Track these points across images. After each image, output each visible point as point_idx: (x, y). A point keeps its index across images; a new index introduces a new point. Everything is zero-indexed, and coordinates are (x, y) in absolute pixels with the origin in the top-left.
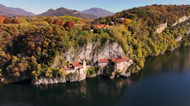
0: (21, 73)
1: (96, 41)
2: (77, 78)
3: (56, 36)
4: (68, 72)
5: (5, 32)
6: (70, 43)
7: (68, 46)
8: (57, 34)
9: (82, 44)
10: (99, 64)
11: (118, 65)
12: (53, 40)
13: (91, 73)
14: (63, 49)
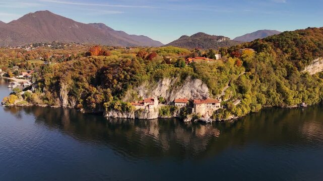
0: (97, 104)
1: (175, 77)
2: (146, 115)
3: (133, 69)
4: (138, 108)
5: (92, 63)
6: (145, 77)
7: (142, 79)
8: (133, 67)
9: (158, 78)
10: (176, 104)
11: (197, 106)
12: (129, 73)
13: (164, 113)
14: (136, 83)
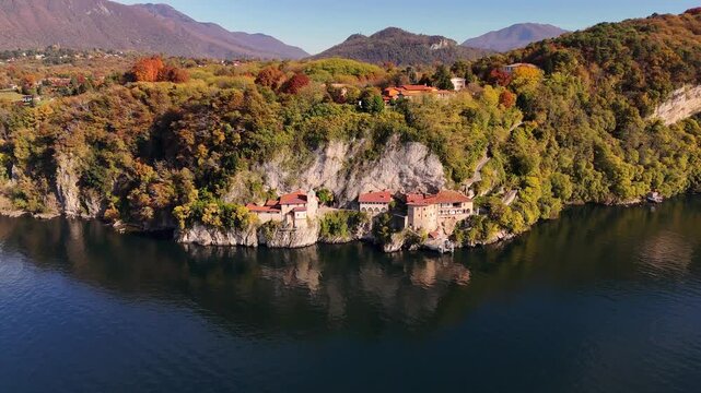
0: (156, 209)
1: (358, 137)
2: (286, 236)
3: (248, 117)
4: (264, 218)
5: (139, 102)
6: (281, 138)
7: (272, 144)
8: (249, 112)
9: (314, 141)
10: (362, 206)
11: (416, 212)
12: (239, 128)
13: (333, 229)
14: (257, 153)
